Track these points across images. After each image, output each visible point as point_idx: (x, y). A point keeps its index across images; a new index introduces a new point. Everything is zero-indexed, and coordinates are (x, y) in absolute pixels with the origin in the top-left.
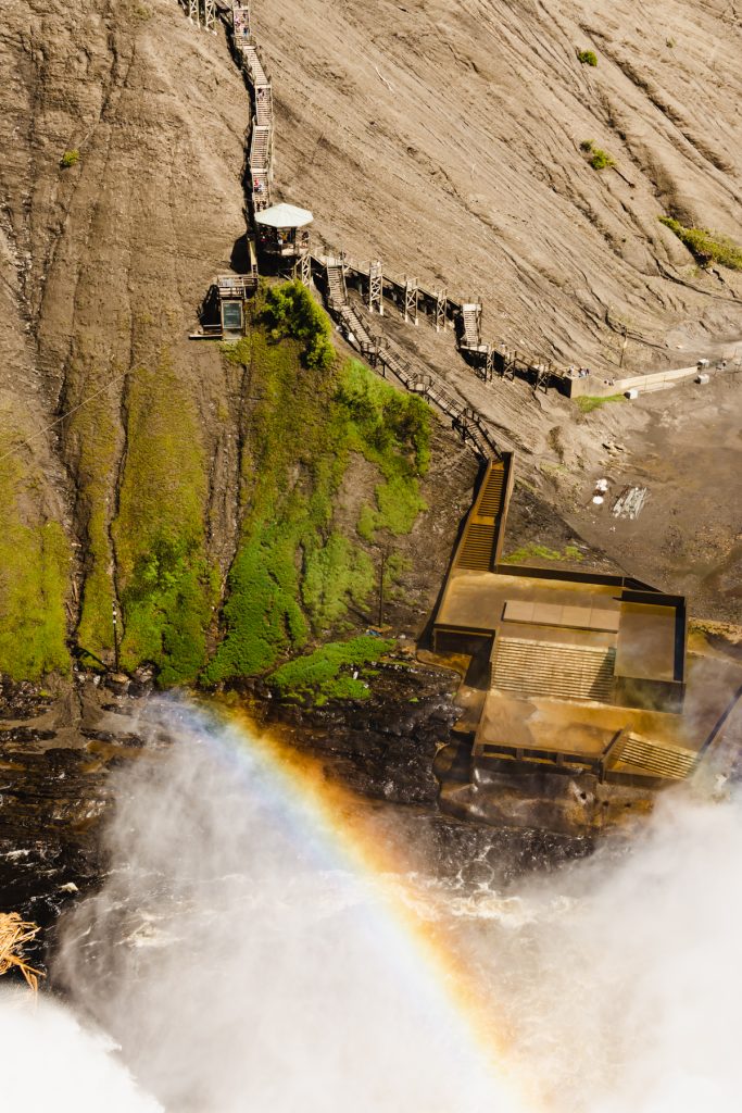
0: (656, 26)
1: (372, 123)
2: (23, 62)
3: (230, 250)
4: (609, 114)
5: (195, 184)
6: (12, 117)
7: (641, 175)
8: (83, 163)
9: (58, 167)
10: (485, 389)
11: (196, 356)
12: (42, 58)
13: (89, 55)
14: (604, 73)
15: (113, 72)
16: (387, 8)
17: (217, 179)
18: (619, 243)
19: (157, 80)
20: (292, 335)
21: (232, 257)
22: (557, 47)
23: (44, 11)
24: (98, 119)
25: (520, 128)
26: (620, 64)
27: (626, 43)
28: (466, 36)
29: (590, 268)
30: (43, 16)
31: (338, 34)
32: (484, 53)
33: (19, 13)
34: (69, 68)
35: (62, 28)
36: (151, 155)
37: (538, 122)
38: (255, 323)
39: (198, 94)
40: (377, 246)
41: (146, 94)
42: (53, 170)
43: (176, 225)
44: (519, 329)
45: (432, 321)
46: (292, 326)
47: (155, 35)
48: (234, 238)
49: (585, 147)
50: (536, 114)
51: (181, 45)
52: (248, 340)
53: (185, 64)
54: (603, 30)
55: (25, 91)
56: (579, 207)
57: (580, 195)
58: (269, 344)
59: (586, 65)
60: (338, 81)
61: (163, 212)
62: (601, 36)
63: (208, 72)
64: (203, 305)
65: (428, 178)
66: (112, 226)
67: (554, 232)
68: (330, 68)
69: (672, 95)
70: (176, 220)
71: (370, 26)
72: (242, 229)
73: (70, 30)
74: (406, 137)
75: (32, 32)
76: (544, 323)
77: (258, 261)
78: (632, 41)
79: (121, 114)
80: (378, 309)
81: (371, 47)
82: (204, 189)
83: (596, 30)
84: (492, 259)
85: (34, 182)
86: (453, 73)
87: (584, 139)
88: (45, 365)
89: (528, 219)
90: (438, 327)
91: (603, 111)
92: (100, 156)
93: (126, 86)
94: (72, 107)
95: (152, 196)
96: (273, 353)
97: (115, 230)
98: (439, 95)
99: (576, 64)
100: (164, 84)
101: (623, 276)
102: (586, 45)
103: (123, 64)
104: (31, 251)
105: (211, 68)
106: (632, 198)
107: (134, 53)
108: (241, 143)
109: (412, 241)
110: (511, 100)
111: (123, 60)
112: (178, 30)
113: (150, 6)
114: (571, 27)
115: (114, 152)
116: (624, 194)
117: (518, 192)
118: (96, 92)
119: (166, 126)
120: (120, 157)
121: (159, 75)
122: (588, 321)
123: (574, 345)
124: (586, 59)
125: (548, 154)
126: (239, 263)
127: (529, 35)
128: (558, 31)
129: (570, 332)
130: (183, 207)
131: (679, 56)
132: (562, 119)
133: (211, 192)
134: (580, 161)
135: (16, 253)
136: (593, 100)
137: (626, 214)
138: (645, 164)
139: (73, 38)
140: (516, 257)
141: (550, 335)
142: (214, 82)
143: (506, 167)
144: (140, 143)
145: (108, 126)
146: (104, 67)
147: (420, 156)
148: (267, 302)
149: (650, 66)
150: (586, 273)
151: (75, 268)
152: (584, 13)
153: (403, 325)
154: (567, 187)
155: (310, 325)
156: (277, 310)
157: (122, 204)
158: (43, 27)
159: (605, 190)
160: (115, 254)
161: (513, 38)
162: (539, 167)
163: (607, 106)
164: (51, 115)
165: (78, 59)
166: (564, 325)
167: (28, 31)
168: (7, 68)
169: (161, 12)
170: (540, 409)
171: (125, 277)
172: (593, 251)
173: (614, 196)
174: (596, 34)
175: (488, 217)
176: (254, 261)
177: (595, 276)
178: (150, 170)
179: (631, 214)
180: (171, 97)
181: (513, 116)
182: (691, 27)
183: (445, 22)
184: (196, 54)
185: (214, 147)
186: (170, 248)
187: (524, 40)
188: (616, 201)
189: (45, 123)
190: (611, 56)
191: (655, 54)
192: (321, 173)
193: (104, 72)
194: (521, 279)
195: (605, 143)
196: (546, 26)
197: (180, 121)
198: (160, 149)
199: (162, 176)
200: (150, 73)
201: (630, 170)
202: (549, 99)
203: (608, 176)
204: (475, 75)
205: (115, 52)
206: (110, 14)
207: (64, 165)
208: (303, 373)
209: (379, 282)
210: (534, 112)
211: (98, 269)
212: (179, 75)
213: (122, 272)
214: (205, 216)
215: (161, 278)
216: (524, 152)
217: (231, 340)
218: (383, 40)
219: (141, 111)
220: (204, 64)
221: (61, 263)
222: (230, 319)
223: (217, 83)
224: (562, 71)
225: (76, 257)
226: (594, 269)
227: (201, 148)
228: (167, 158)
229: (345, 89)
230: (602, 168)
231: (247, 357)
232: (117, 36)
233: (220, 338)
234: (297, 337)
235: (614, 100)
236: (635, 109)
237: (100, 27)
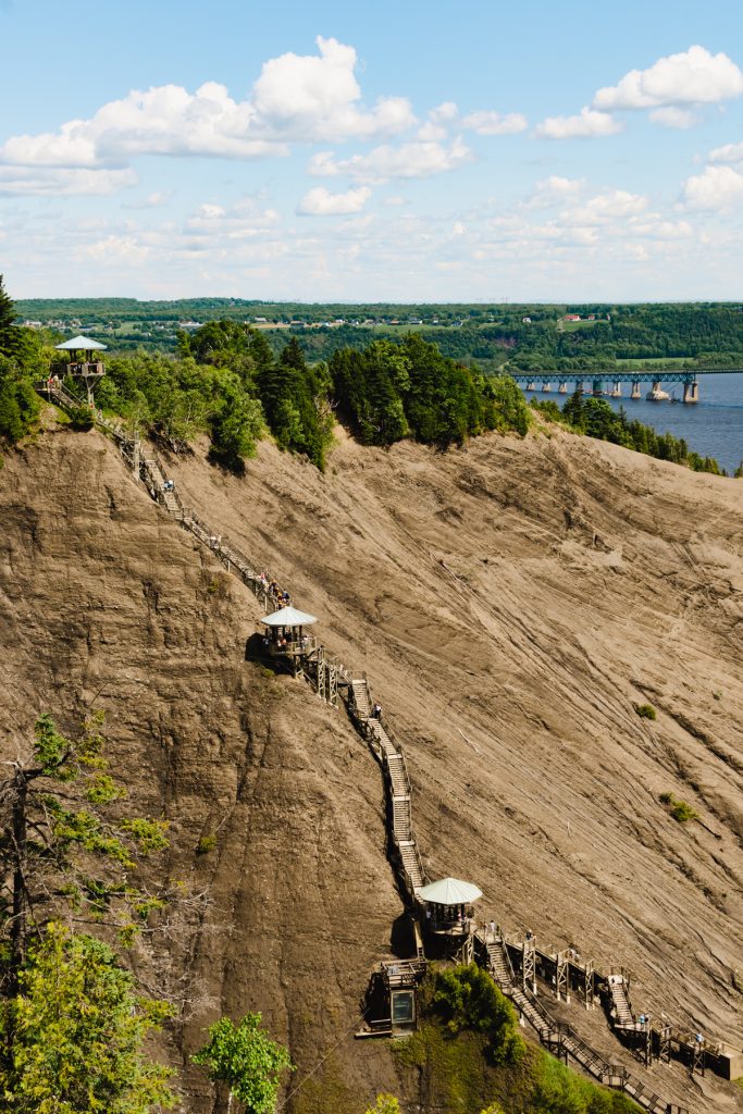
0: (700, 681)
1: (468, 785)
2: (152, 748)
3: (389, 932)
4: (678, 765)
5: (344, 862)
6: (143, 805)
7: (722, 826)
8: (221, 848)
9: (193, 854)
10: (648, 1075)
11: (365, 1058)
12: (172, 743)
13: (222, 737)
14: (663, 726)
15: (249, 751)
16: (456, 673)
17: (366, 855)
18: (720, 898)
19: (295, 757)
20: (471, 1026)
21: (392, 940)
22: (615, 702)
23: (173, 697)
24: (234, 800)
25: (599, 783)
26: (674, 717)
27: (677, 697)
28: (532, 696)
29: (703, 928)
30: (172, 702)
31: (420, 700)
32: (551, 711)
33: (147, 701)
34: (201, 751)
35: (192, 713)
36: (294, 834)
37: (614, 776)
38: (425, 1014)
39: (335, 769)
40: (513, 916)
41: (285, 773)
42: (188, 857)
43: (329, 908)
44: (656, 1001)
45: (580, 998)
46: (472, 1016)
47: (289, 712)
48: (391, 919)
49: (665, 799)
50: (610, 768)
51: (314, 721)
52: (420, 1035)
53: (319, 740)
54: (653, 685)
55: (155, 777)
56: (671, 861)
57: (671, 849)
58: (445, 1039)
59: (646, 719)
60: (429, 744)
61: (314, 896)
62: (652, 691)
63: (342, 746)
64: (367, 997)
65: (530, 838)
66: (259, 914)
67: (658, 889)
68: (421, 733)
69: (731, 745)
70: (328, 902)
71: (444, 690)
72: (399, 908)
73: (201, 714)
74: (502, 797)
75: (161, 719)
76: (677, 992)
77: (424, 943)
78: (682, 695)
79: (260, 795)
80: (531, 988)
81: (449, 710)
82: (355, 866)
83: (646, 685)
84: (609, 922)
85: (168, 872)
86: (526, 732)
87: (662, 791)
88: (193, 1082)
89: (631, 877)
90: (587, 1004)
91: (671, 763)
92: (240, 838)
93: (262, 765)
94: (207, 791)
95: (300, 878)
96: (452, 1050)
97: (262, 918)
98: (518, 753)
99: (636, 718)
100: (302, 761)
101: (736, 935)
102: (642, 702)
103: (259, 743)
104: (169, 949)
105: (345, 741)
106: (721, 850)
107: (269, 732)
108: (379, 815)
109: (540, 908)
110: (584, 756)
111: (259, 740)
112: (311, 707)
113: (282, 686)
114: (623, 683)
115: (254, 834)
116: (713, 846)
117: (614, 848)
118: (232, 773)
119: (308, 804)
120: (261, 839)
121: (297, 752)
122: (718, 987)
123: (712, 1016)
124: (645, 713)
125: (630, 807)
126: (401, 946)
127: (587, 692)
128: (613, 688)
129: (705, 1002)
130: (334, 888)
131: (728, 708)
132: (636, 772)
133: (362, 870)
134: (662, 814)
135: (152, 952)
136: (660, 753)
137: (719, 867)
138: (723, 814)
139: (204, 722)
140: (631, 919)
141: (687, 1006)
142: (348, 755)
143: (595, 823)
144: (282, 822)
145: (247, 807)
146: (238, 748)
147: (519, 816)
148: (437, 989)
149: (703, 717)
150: (701, 933)
151: (220, 964)
152: (632, 669)
153: (556, 1004)
154: (656, 841)
155: (492, 1013)
156: (454, 998)
157: (266, 889)
158: (172, 712)
159: (693, 843)
160: (264, 944)
161: (573, 696)
162: (624, 821)
163: (674, 758)
164: (184, 799)
165: (211, 742)
166: (697, 994)
167: (157, 718)
168: (136, 755)
169: (292, 690)
170: (702, 1095)
171: (277, 971)
172: (699, 909)
173: (703, 848)
174: (647, 689)
175: (594, 877)
176: (419, 944)
177: (709, 936)
178: (295, 851)
179: (724, 867)
180: (311, 773)
181: (590, 771)
182: (731, 680)
183: (511, 684)
184: (329, 728)
185: (357, 822)
186: (324, 934)
187: (583, 697)
188: (706, 854)
189: (178, 808)
190: (666, 709)
191: (704, 706)
192: (450, 841)
193: (238, 753)
194: (642, 943)
195: (681, 794)
196: (600, 684)
197: (323, 797)
198: (304, 827)
199: (308, 856)
200: (287, 750)
201: (710, 821)
202: (618, 753)
203: (693, 829)
204: (547, 733)
205: (248, 732)
206: (241, 696)
207: (201, 851)
208: (490, 1071)
209: (532, 957)
210: (609, 766)
211: (247, 964)
212: (316, 750)
213: (273, 966)
214: (358, 896)
215: (317, 970)
216: (607, 807)
217: (401, 1036)
218: (457, 703)
219: (281, 789)
220: (337, 738)
221: (204, 960)
222: (400, 1012)
223: (351, 756)
224: (624, 726)
225: (220, 952)
226: (707, 928)
227: (347, 824)
228: (312, 837)
229: (437, 752)
230: (685, 820)
231: (422, 1057)
232: (251, 716)
233: (389, 1035)
234: (477, 1029)
235: (680, 752)
236: (701, 760)
237: (232, 709)
